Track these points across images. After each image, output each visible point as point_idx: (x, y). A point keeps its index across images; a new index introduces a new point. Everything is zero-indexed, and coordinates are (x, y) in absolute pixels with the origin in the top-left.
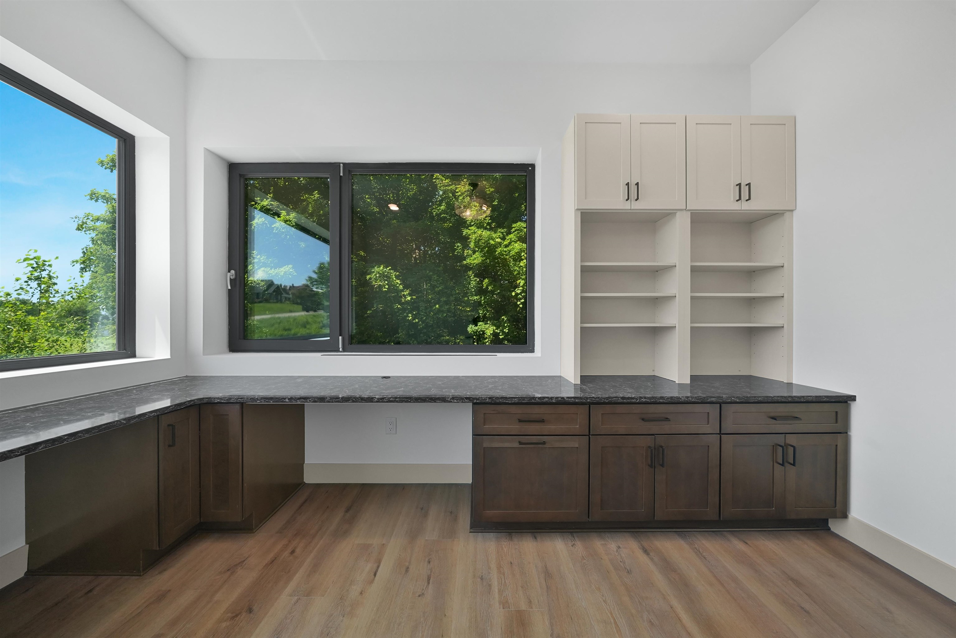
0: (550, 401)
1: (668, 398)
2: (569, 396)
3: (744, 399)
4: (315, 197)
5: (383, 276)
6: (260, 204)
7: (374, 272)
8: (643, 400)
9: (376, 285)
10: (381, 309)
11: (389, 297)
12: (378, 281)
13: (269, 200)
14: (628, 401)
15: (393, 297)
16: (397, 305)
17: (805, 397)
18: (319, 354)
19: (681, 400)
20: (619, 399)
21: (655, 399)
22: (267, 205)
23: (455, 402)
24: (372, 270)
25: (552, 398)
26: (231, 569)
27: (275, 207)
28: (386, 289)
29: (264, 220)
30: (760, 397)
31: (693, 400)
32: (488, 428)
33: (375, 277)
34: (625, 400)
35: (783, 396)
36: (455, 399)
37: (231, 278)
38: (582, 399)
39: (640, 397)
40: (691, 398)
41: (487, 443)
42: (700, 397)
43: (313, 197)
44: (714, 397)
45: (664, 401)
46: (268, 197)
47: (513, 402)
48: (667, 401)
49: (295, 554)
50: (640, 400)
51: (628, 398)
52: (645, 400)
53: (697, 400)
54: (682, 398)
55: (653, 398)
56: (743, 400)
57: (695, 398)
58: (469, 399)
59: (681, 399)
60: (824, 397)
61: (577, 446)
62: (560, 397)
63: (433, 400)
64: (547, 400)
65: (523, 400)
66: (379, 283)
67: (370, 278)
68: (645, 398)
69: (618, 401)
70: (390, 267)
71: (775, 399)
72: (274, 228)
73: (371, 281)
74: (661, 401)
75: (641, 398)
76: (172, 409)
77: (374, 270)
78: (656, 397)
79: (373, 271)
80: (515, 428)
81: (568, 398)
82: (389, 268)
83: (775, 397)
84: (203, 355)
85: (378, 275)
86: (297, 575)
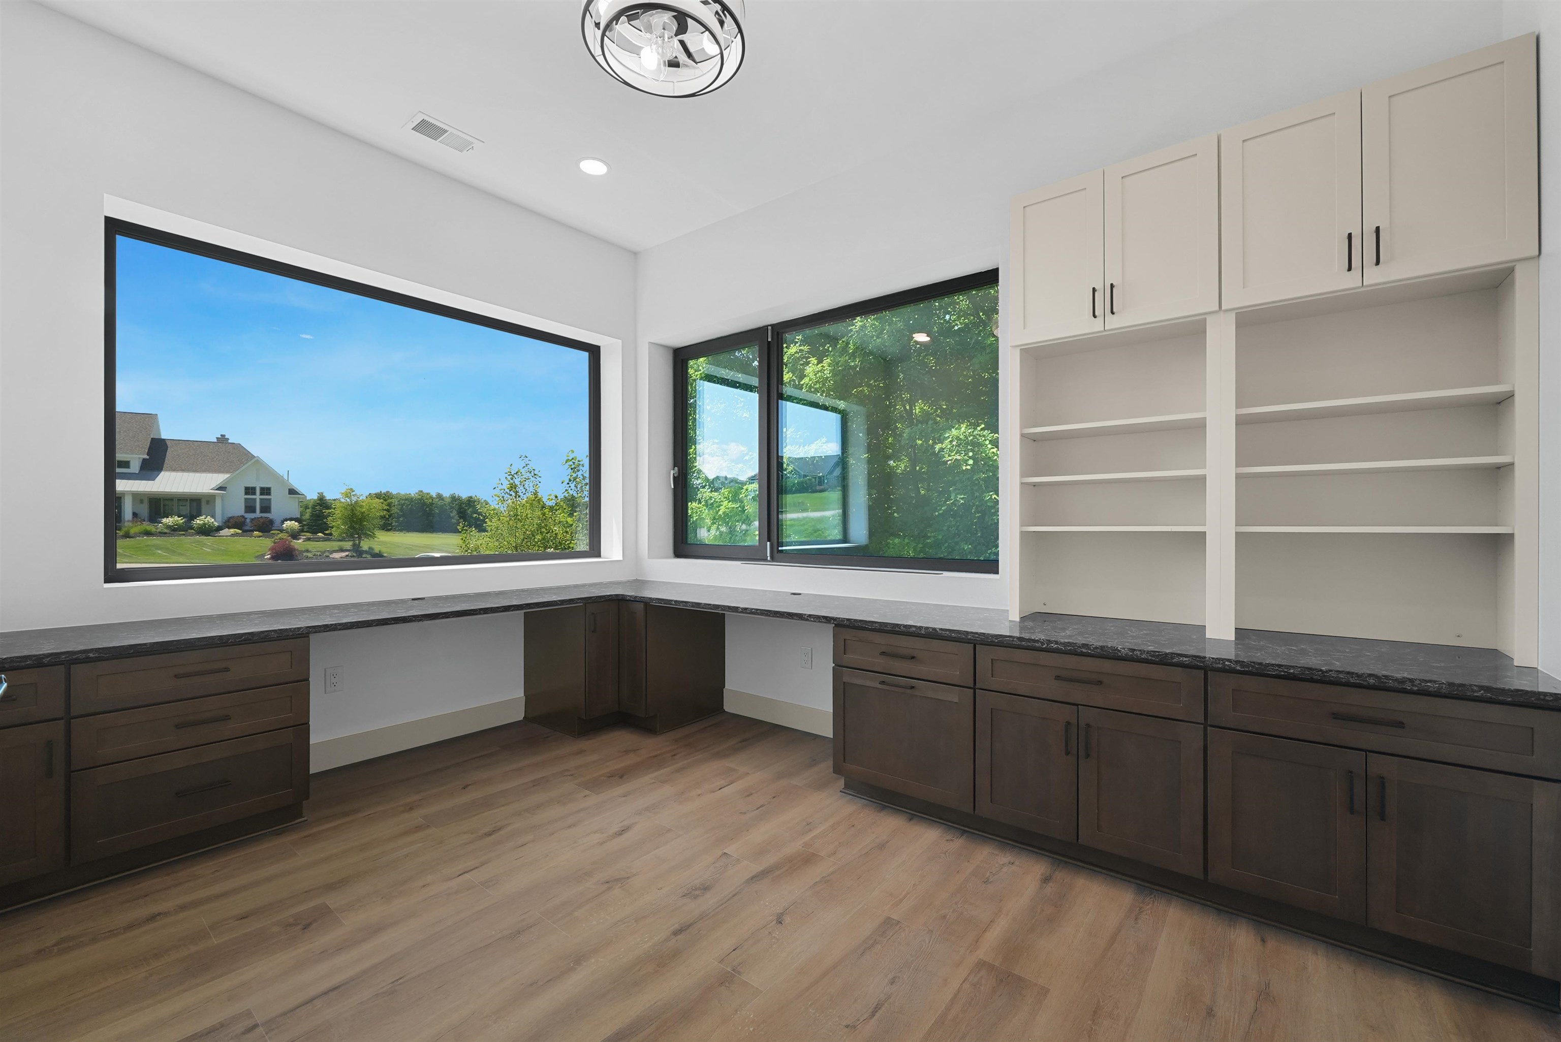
0: (918, 631)
1: (1096, 648)
2: (943, 628)
3: (1253, 667)
4: (857, 327)
5: (963, 444)
6: (787, 352)
7: (948, 437)
8: (1052, 645)
9: (950, 460)
10: (962, 501)
11: (977, 480)
12: (953, 454)
13: (797, 345)
14: (1029, 644)
15: (984, 480)
16: (991, 495)
17: (1417, 682)
18: (738, 563)
19: (1120, 654)
20: (1015, 639)
21: (1073, 647)
22: (796, 352)
23: (812, 621)
24: (945, 434)
25: (921, 628)
26: (627, 752)
27: (806, 354)
28: (969, 467)
29: (791, 376)
30: (1293, 667)
31: (1143, 657)
32: (851, 658)
33: (949, 446)
34: (1023, 643)
35: (1353, 673)
36: (812, 616)
37: (675, 476)
38: (960, 634)
39: (1047, 640)
40: (1139, 653)
41: (849, 677)
42: (1157, 653)
43: (854, 327)
44: (1186, 656)
45: (1089, 651)
46: (797, 340)
47: (873, 628)
48: (1095, 652)
49: (674, 757)
50: (1048, 646)
51: (1029, 640)
52: (1056, 646)
53: (1153, 656)
54: (1123, 650)
55: (1070, 644)
56: (1251, 668)
57: (1148, 652)
58: (827, 619)
59: (1120, 651)
60: (1475, 688)
61: (956, 700)
62: (931, 628)
63: (791, 616)
64: (914, 629)
65: (886, 626)
66: (955, 457)
67: (942, 450)
68: (1057, 643)
69: (1014, 643)
70: (983, 426)
71: (1333, 677)
72: (803, 385)
73: (943, 453)
74: (1084, 650)
75: (1049, 642)
76: (595, 599)
77: (949, 435)
78: (1075, 643)
79: (947, 435)
80: (880, 663)
81: (941, 629)
82: (981, 427)
83: (1331, 671)
84: (648, 558)
85: (954, 443)
86: (665, 769)
